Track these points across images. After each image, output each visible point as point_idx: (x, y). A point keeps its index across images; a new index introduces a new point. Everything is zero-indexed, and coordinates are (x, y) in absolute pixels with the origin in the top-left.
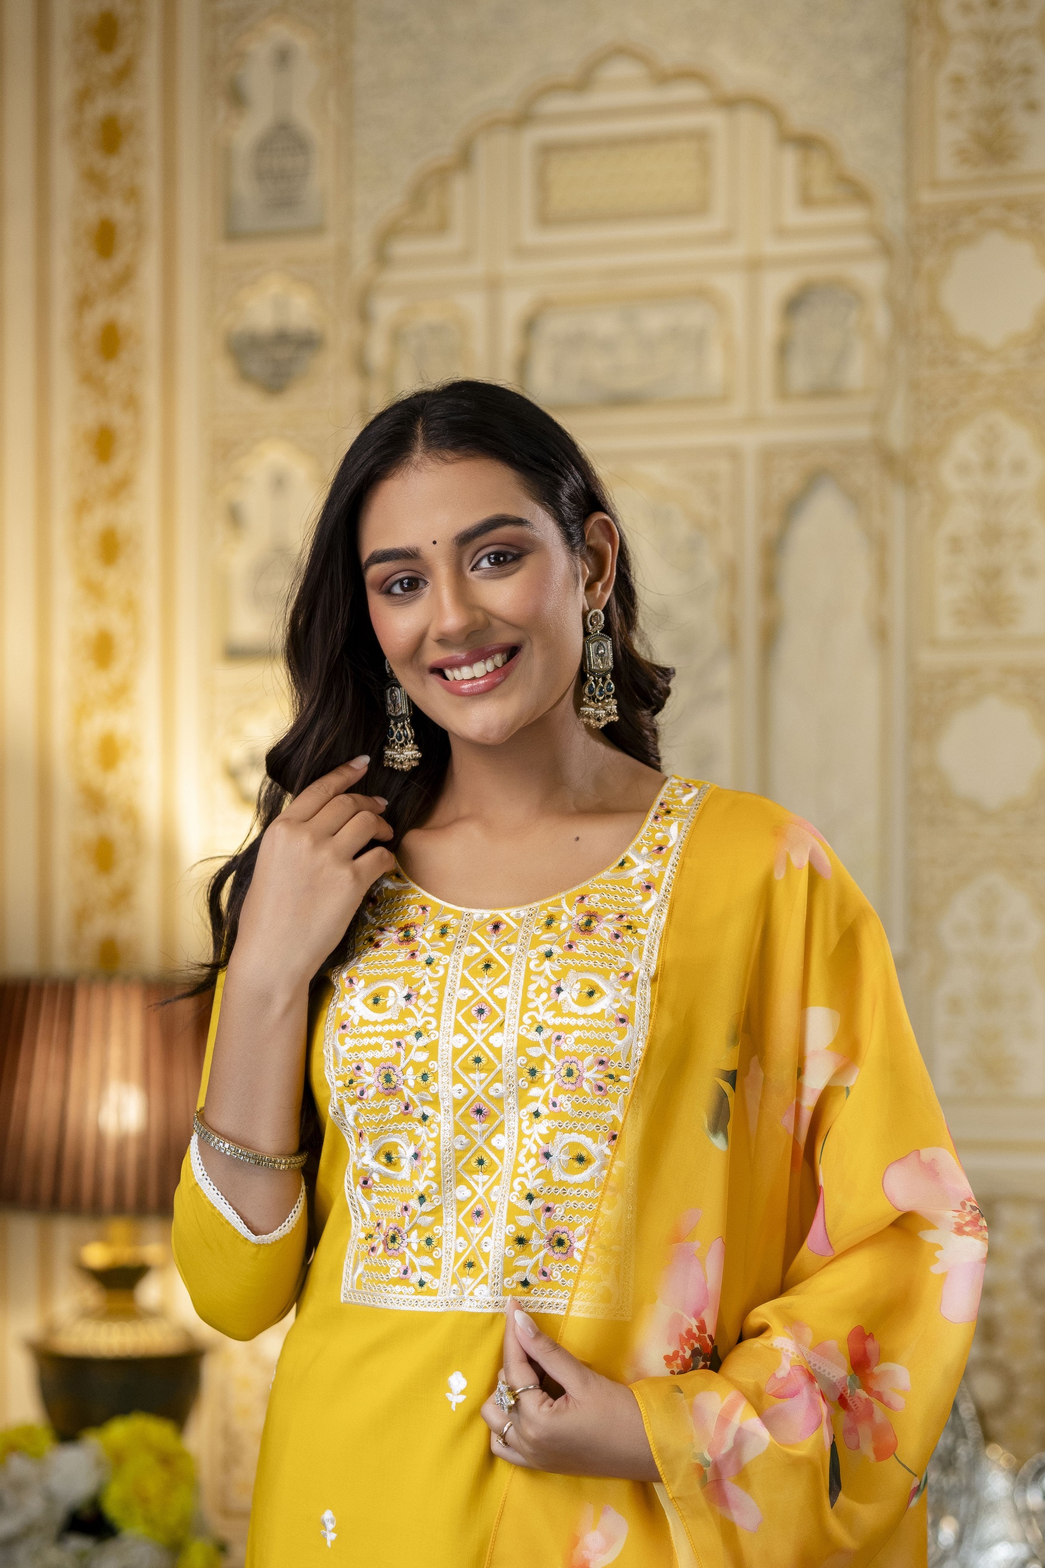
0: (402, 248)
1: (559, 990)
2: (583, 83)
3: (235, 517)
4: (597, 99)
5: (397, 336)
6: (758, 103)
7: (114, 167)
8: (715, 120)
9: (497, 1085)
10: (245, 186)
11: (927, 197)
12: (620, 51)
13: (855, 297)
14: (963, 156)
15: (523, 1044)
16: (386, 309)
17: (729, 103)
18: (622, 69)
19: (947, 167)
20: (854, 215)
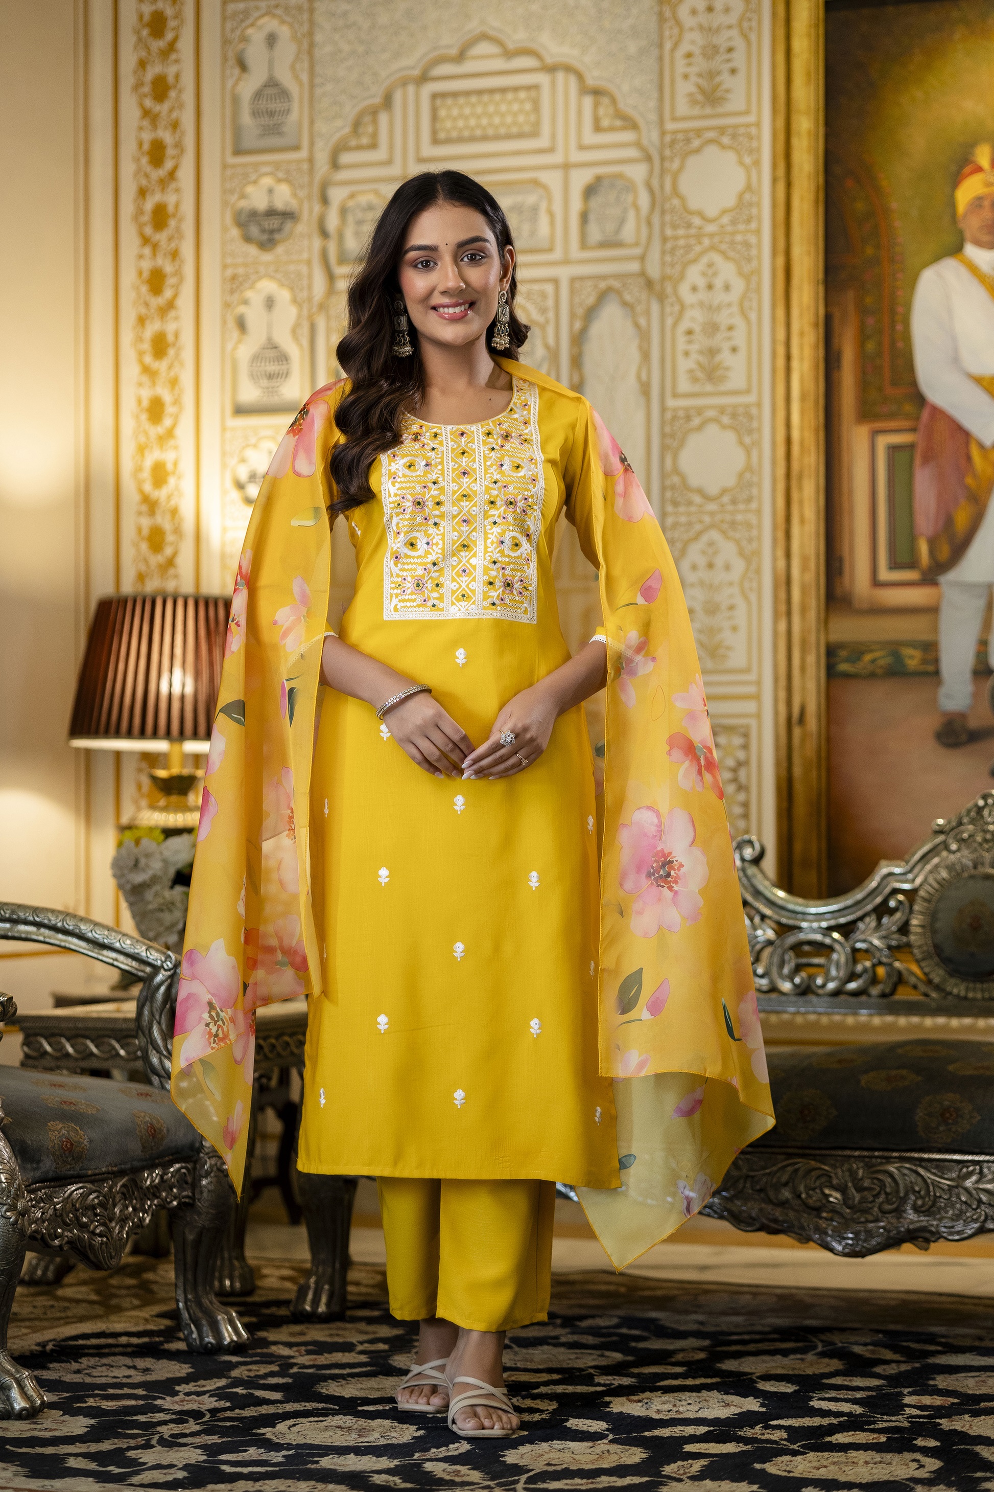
0: (346, 158)
1: (502, 465)
2: (461, 57)
3: (241, 325)
4: (468, 67)
5: (344, 212)
6: (568, 69)
7: (163, 108)
8: (542, 79)
9: (474, 508)
10: (246, 119)
11: (670, 126)
12: (484, 37)
13: (630, 187)
14: (693, 102)
15: (488, 489)
16: (337, 195)
17: (551, 69)
18: (484, 48)
19: (683, 108)
20: (628, 136)
